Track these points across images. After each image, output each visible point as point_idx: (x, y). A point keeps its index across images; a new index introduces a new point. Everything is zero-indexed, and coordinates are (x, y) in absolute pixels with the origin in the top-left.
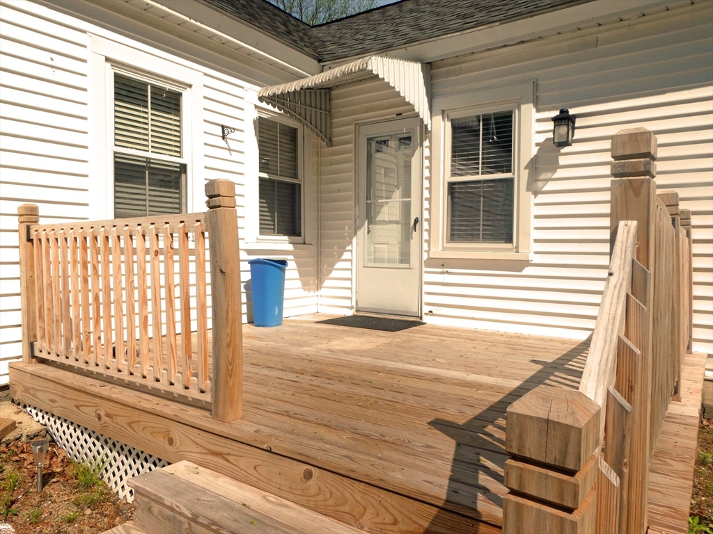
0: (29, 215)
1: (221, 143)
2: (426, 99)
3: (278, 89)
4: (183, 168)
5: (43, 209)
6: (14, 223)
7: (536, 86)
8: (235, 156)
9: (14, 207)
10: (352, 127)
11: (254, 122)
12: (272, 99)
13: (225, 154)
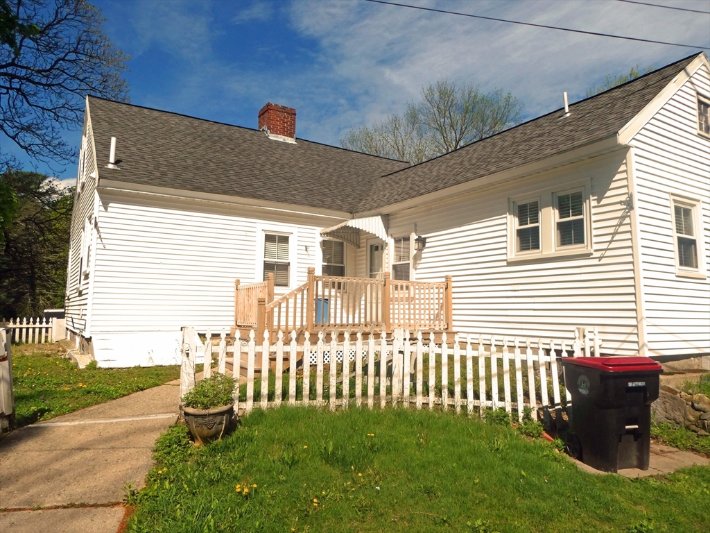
0: (238, 282)
1: (305, 253)
2: (384, 230)
3: (328, 230)
4: (289, 263)
5: (241, 280)
6: (234, 285)
7: (416, 225)
8: (311, 257)
9: (234, 280)
10: (365, 240)
11: (320, 243)
12: (327, 234)
13: (307, 257)
